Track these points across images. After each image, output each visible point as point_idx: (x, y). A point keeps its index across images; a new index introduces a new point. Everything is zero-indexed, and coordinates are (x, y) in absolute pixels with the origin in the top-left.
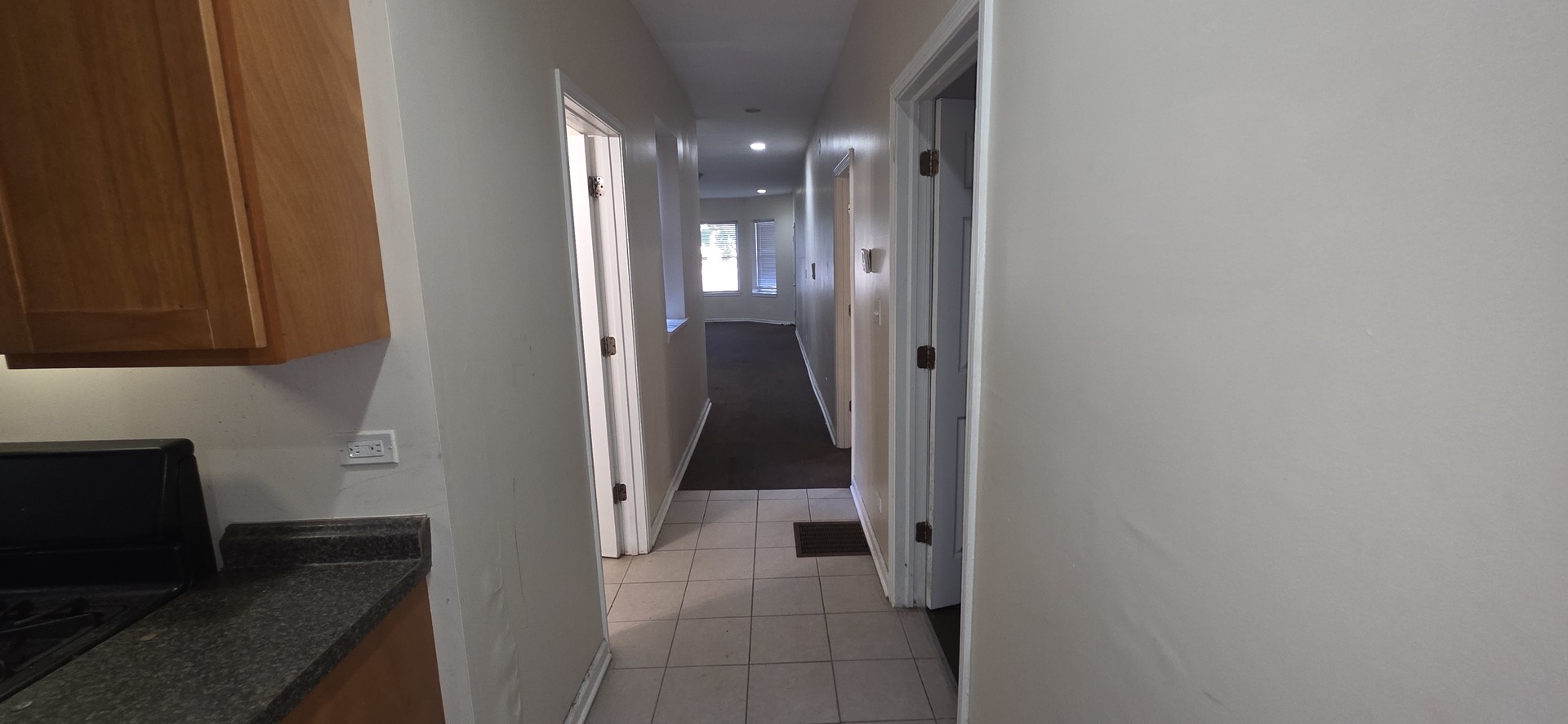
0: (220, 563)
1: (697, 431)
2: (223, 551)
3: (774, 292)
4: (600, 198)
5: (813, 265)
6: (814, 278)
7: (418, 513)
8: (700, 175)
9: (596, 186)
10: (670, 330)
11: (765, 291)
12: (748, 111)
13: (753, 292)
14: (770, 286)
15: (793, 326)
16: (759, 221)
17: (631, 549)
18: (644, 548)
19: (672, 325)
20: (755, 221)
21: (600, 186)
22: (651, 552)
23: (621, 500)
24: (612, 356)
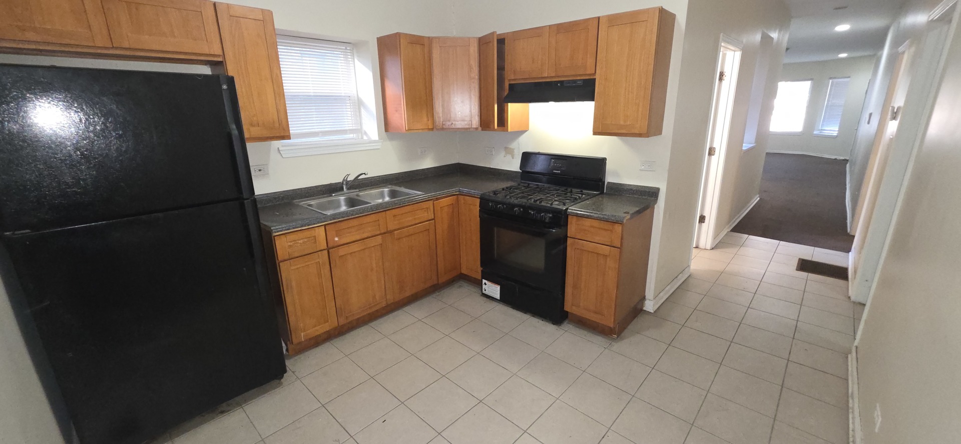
0: (605, 192)
1: (746, 209)
2: (606, 188)
3: (835, 134)
4: (723, 82)
5: (871, 115)
6: (869, 123)
7: (657, 186)
8: (787, 49)
9: (723, 76)
10: (744, 148)
11: (826, 133)
12: (836, 9)
13: (815, 133)
14: (832, 129)
15: (846, 161)
16: (835, 78)
17: (702, 245)
18: (709, 247)
19: (745, 147)
20: (831, 78)
21: (724, 76)
22: (712, 249)
23: (702, 222)
24: (713, 156)
